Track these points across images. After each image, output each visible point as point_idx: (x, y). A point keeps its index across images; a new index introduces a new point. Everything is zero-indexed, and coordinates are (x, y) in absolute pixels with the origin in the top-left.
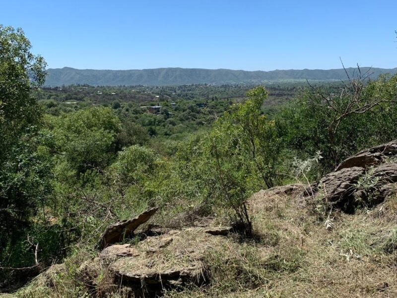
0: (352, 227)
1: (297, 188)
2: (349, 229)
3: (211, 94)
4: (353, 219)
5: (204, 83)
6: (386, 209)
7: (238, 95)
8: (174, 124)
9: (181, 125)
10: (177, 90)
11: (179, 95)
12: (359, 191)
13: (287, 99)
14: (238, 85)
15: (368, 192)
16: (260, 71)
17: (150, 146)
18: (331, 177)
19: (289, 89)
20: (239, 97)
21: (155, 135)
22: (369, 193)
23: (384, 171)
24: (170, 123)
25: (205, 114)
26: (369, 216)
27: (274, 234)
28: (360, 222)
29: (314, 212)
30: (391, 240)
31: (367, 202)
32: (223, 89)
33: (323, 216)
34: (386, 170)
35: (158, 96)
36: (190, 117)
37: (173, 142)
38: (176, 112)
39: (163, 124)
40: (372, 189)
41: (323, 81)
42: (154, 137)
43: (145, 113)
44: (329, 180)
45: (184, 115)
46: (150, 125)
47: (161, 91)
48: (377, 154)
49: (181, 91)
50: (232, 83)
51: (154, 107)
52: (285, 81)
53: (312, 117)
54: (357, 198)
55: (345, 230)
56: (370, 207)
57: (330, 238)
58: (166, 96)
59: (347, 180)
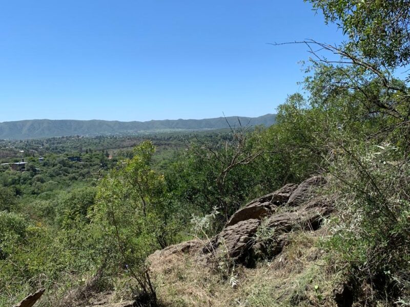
0: (257, 282)
1: (194, 244)
2: (254, 285)
3: (85, 146)
4: (255, 273)
5: (76, 135)
6: (285, 259)
7: (114, 146)
8: (42, 181)
9: (51, 181)
10: (44, 143)
11: (47, 149)
12: (258, 244)
13: (164, 149)
14: (113, 136)
15: (266, 243)
16: (135, 122)
17: (19, 210)
18: (229, 232)
19: (166, 138)
20: (115, 148)
21: (20, 195)
22: (267, 245)
23: (278, 221)
24: (38, 181)
25: (78, 168)
26: (270, 269)
27: (180, 301)
28: (263, 276)
29: (217, 269)
30: (295, 292)
31: (267, 254)
32: (97, 141)
33: (227, 274)
34: (280, 220)
35: (22, 151)
36: (61, 172)
37: (43, 202)
38: (45, 168)
39: (29, 181)
40: (270, 241)
41: (197, 130)
42: (19, 198)
43: (7, 171)
44: (227, 234)
45: (54, 171)
46: (13, 184)
47: (26, 145)
48: (266, 203)
49: (50, 145)
50: (107, 134)
51: (18, 163)
52: (162, 131)
53: (200, 170)
54: (256, 251)
55: (250, 286)
56: (270, 259)
57: (237, 297)
58: (31, 150)
59: (246, 233)
